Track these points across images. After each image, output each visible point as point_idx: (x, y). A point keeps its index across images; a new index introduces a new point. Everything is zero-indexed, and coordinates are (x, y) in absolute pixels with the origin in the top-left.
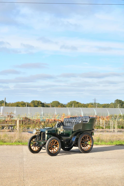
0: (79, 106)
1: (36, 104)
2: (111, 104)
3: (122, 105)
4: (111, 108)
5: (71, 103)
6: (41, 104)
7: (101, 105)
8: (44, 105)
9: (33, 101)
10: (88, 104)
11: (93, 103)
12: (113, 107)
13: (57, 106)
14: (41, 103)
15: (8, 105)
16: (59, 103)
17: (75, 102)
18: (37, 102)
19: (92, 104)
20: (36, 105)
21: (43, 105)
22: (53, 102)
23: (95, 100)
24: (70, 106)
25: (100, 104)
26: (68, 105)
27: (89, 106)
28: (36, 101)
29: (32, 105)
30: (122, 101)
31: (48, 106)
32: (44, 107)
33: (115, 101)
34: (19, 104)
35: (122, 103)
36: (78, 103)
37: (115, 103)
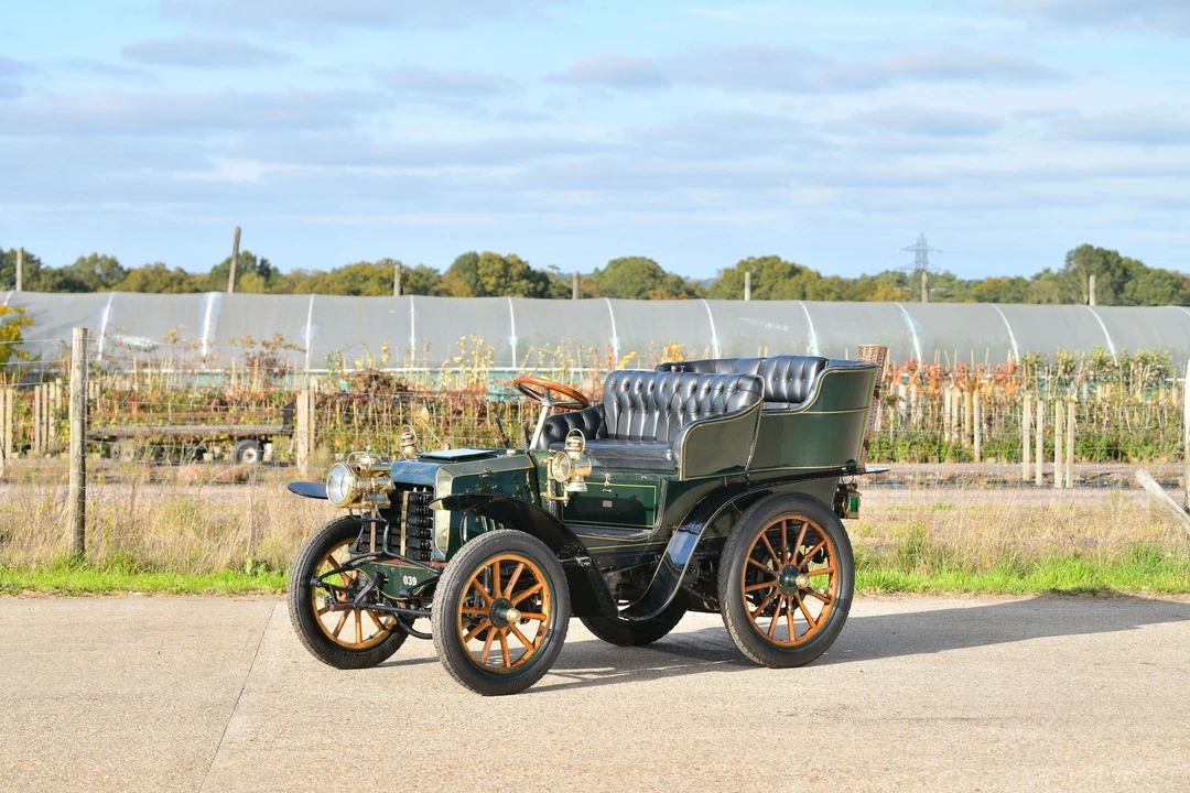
0: (805, 291)
1: (493, 280)
2: (1038, 277)
3: (1119, 289)
6: (524, 282)
7: (968, 285)
8: (546, 289)
9: (464, 257)
10: (873, 279)
11: (909, 273)
12: (1054, 297)
13: (641, 294)
14: (528, 274)
15: (287, 283)
16: (655, 273)
17: (777, 267)
18: (498, 266)
19: (901, 281)
20: (489, 288)
21: (540, 286)
22: (615, 264)
23: (921, 251)
25: (962, 282)
26: (726, 286)
27: (881, 292)
28: (491, 258)
29: (459, 284)
30: (1120, 261)
32: (550, 297)
33: (1069, 259)
34: (366, 279)
35: (1119, 272)
36: (795, 271)
37: (1066, 273)
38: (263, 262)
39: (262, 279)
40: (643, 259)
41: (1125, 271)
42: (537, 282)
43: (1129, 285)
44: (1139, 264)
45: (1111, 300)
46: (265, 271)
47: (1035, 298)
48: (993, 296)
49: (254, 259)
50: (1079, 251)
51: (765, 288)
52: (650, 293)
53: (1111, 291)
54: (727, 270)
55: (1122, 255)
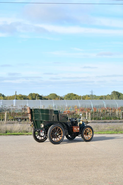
0: (76, 98)
1: (34, 97)
2: (107, 95)
3: (119, 97)
4: (108, 100)
5: (69, 95)
6: (39, 97)
7: (98, 97)
8: (42, 98)
9: (30, 94)
10: (85, 96)
11: (89, 95)
12: (110, 99)
13: (54, 99)
14: (39, 96)
15: (6, 98)
16: (56, 96)
17: (73, 95)
18: (35, 95)
20: (34, 98)
21: (41, 98)
22: (51, 94)
23: (92, 92)
24: (67, 99)
25: (97, 96)
26: (66, 98)
27: (87, 98)
28: (34, 94)
29: (30, 98)
30: (119, 93)
31: (45, 99)
32: (42, 99)
33: (112, 93)
34: (17, 97)
35: (119, 95)
36: (75, 95)
37: (111, 95)
38: (3, 95)
39: (3, 97)
40: (54, 94)
41: (119, 94)
42: (40, 97)
43: (120, 96)
44: (121, 93)
45: (118, 98)
46: (3, 96)
47: (107, 98)
48: (101, 98)
49: (2, 94)
50: (113, 92)
51: (71, 97)
52: (56, 98)
53: (117, 97)
54: (66, 95)
55: (119, 92)
